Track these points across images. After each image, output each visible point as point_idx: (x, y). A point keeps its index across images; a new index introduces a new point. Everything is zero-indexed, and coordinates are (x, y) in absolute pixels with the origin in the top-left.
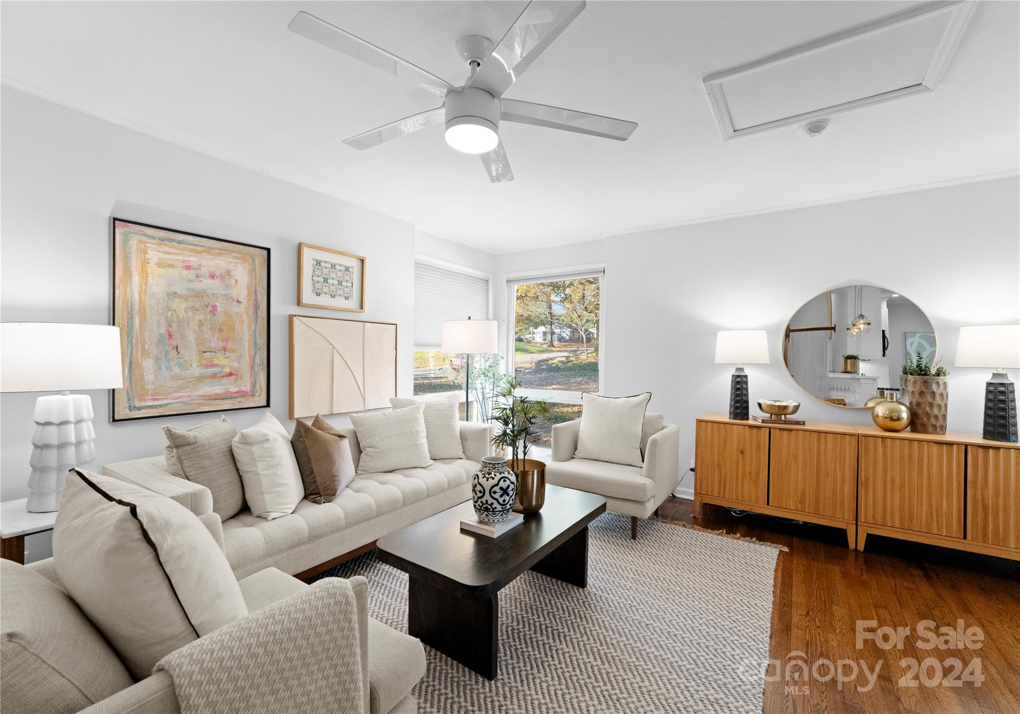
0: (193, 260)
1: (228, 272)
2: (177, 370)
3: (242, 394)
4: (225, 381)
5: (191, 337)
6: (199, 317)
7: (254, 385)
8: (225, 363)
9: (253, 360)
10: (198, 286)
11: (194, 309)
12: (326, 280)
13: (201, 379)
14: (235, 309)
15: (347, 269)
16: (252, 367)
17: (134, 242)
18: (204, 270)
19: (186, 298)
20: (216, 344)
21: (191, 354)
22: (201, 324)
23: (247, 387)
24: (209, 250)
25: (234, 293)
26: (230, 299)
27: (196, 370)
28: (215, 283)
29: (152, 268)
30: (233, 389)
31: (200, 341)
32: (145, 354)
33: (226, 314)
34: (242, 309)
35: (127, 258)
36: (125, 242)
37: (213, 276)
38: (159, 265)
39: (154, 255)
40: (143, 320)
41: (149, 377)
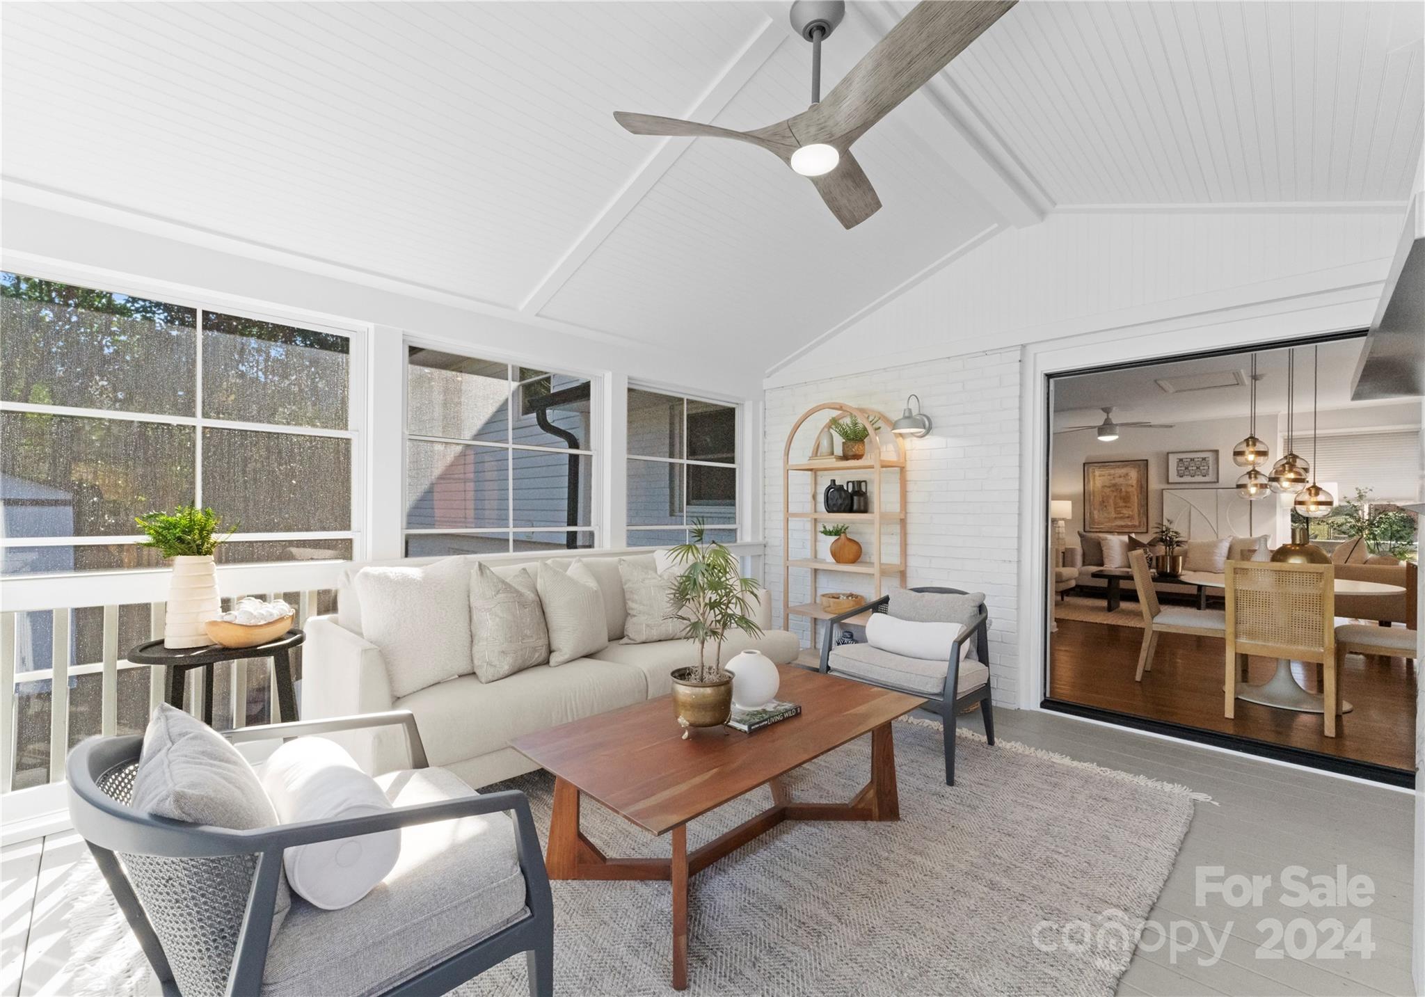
0: (1112, 471)
1: (1127, 474)
2: (1106, 515)
3: (1135, 526)
4: (1126, 520)
5: (1111, 501)
6: (1115, 494)
7: (1140, 522)
8: (1126, 512)
9: (1139, 511)
10: (1113, 482)
11: (1113, 491)
12: (1186, 468)
13: (1115, 518)
14: (1130, 489)
15: (1204, 459)
16: (1139, 515)
17: (1091, 470)
18: (1117, 475)
19: (1109, 487)
20: (1122, 504)
21: (1111, 509)
22: (1115, 497)
23: (1137, 523)
24: (1119, 467)
25: (1130, 482)
26: (1128, 485)
27: (1113, 515)
28: (1122, 479)
29: (1097, 478)
30: (1130, 524)
31: (1115, 503)
32: (1094, 509)
33: (1127, 492)
34: (1133, 489)
35: (1088, 475)
36: (1088, 470)
37: (1120, 477)
38: (1100, 476)
39: (1097, 473)
40: (1094, 496)
41: (1096, 517)
